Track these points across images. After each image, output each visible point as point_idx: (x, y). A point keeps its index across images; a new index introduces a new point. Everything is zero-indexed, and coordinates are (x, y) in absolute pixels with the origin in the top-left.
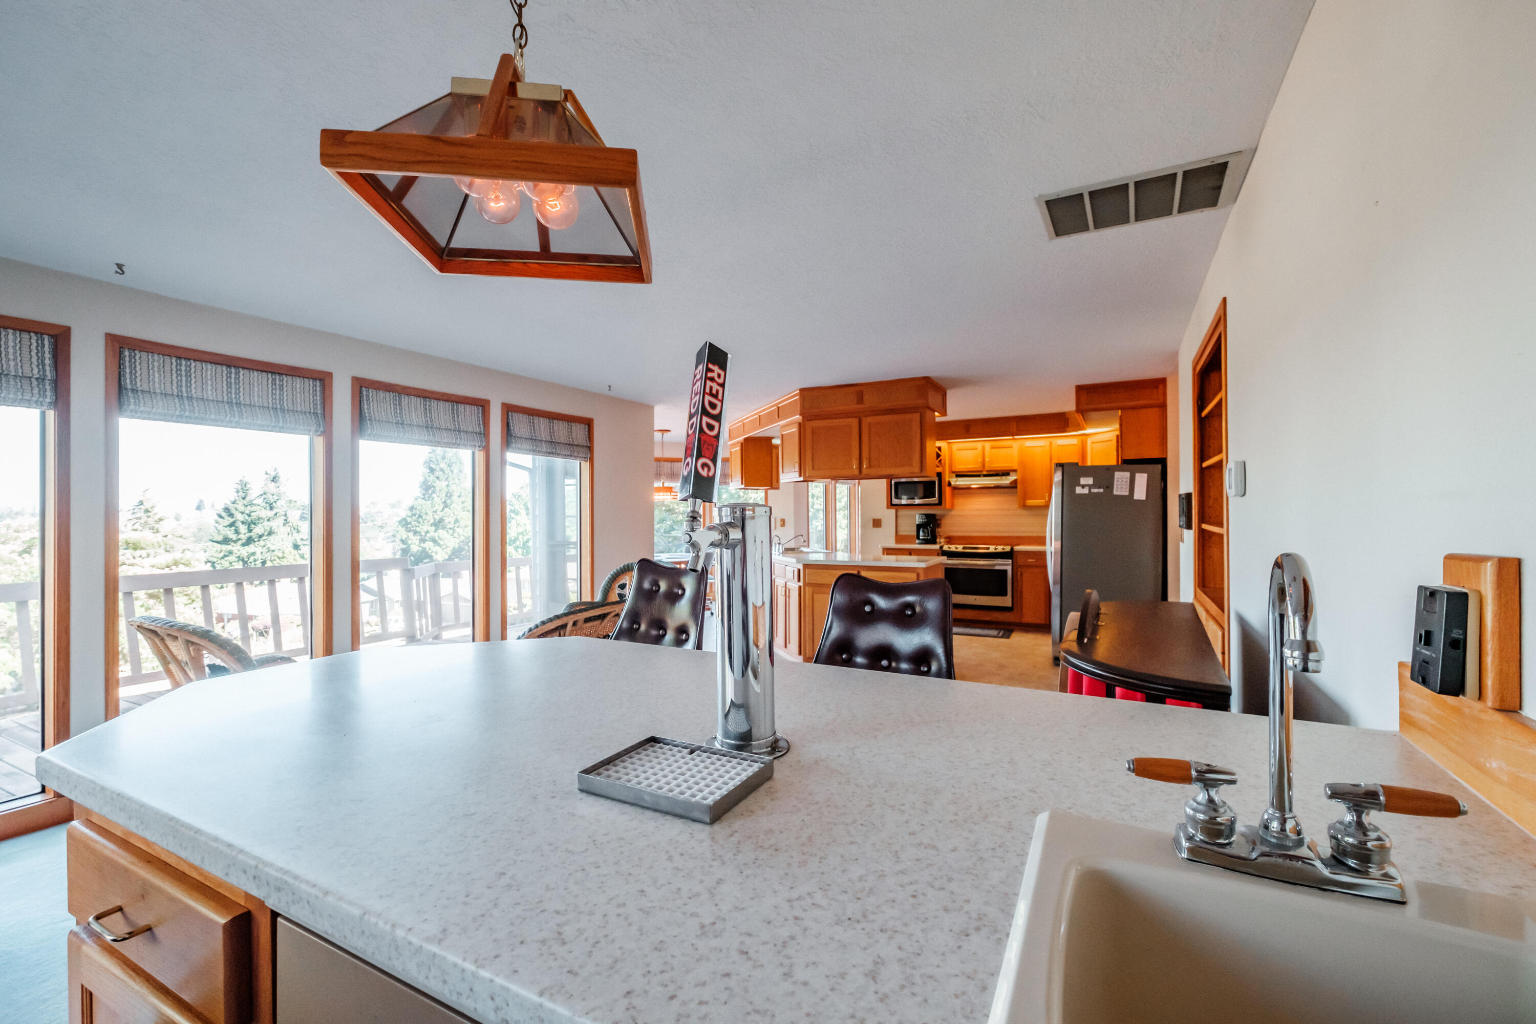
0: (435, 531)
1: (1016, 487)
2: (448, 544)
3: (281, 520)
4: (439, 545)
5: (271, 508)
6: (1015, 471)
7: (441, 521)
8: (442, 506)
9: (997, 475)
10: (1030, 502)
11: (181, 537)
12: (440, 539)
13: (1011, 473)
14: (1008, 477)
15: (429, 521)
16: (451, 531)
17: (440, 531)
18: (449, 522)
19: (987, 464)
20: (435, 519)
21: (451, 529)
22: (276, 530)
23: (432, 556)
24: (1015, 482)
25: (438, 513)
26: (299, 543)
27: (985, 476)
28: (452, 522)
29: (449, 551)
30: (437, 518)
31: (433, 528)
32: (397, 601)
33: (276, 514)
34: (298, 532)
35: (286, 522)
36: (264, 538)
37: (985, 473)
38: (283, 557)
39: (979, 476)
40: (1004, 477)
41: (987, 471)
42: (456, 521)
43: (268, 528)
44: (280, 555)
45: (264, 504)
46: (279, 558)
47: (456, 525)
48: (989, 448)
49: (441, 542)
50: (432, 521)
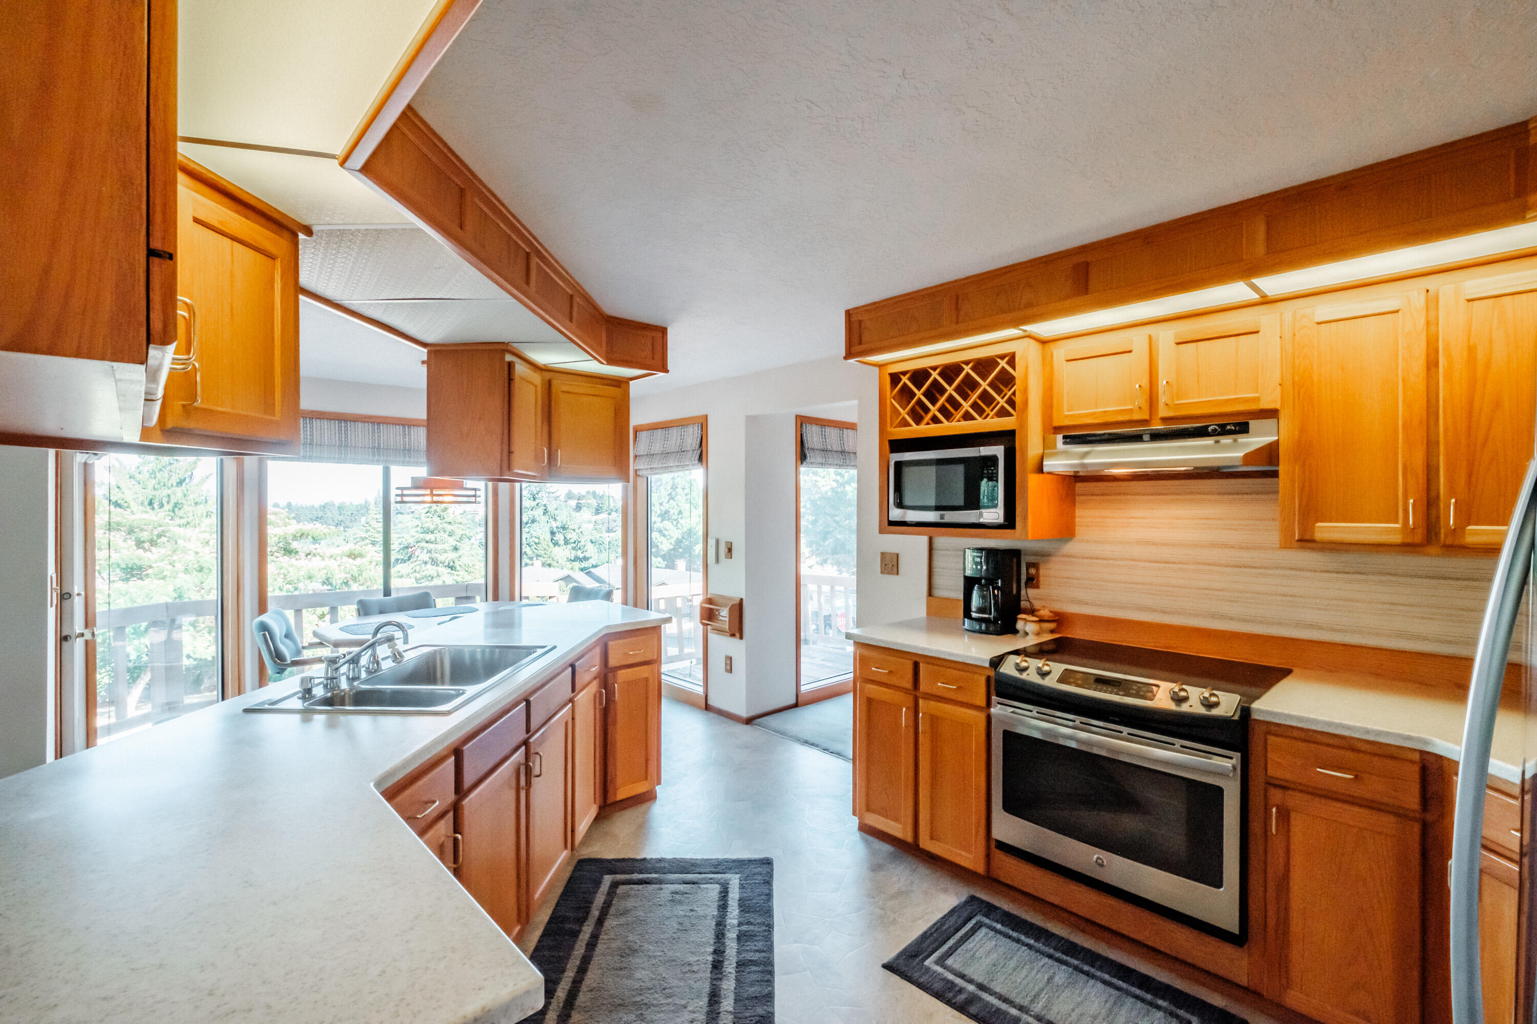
0: (661, 522)
1: (1275, 474)
2: (672, 535)
3: (540, 511)
4: (664, 535)
5: (534, 499)
6: (1272, 414)
7: (667, 512)
8: (667, 498)
9: (1201, 433)
10: (1325, 530)
11: (460, 523)
12: (666, 530)
13: (1253, 424)
14: (1242, 439)
15: (656, 512)
16: (675, 523)
17: (666, 522)
18: (674, 514)
19: (1162, 399)
20: (661, 510)
21: (675, 520)
22: (538, 519)
23: (658, 546)
24: (1271, 453)
25: (664, 504)
26: (555, 530)
27: (1157, 436)
28: (676, 513)
29: (673, 541)
30: (663, 509)
31: (660, 519)
32: (618, 589)
33: (538, 504)
34: (555, 520)
35: (546, 512)
36: (529, 525)
37: (1158, 426)
38: (539, 543)
39: (1136, 438)
40: (1226, 440)
41: (1165, 420)
42: (680, 512)
43: (531, 517)
44: (537, 541)
45: (529, 495)
46: (536, 543)
47: (680, 516)
48: (1172, 342)
49: (666, 533)
50: (659, 512)
